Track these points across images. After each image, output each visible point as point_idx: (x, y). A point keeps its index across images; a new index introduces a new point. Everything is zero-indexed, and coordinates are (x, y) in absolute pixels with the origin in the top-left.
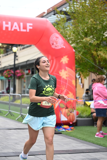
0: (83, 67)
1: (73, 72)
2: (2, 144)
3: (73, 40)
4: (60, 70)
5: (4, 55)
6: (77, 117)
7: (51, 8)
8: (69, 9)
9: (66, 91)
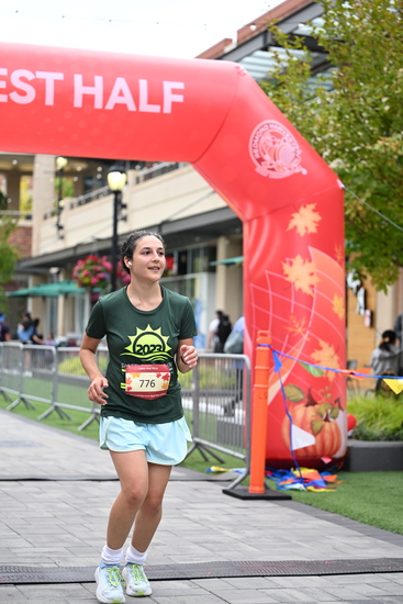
0: (375, 245)
1: (336, 264)
2: (70, 536)
3: (335, 144)
4: (287, 259)
5: (75, 200)
6: (350, 438)
7: (253, 24)
8: (326, 26)
9: (309, 336)
